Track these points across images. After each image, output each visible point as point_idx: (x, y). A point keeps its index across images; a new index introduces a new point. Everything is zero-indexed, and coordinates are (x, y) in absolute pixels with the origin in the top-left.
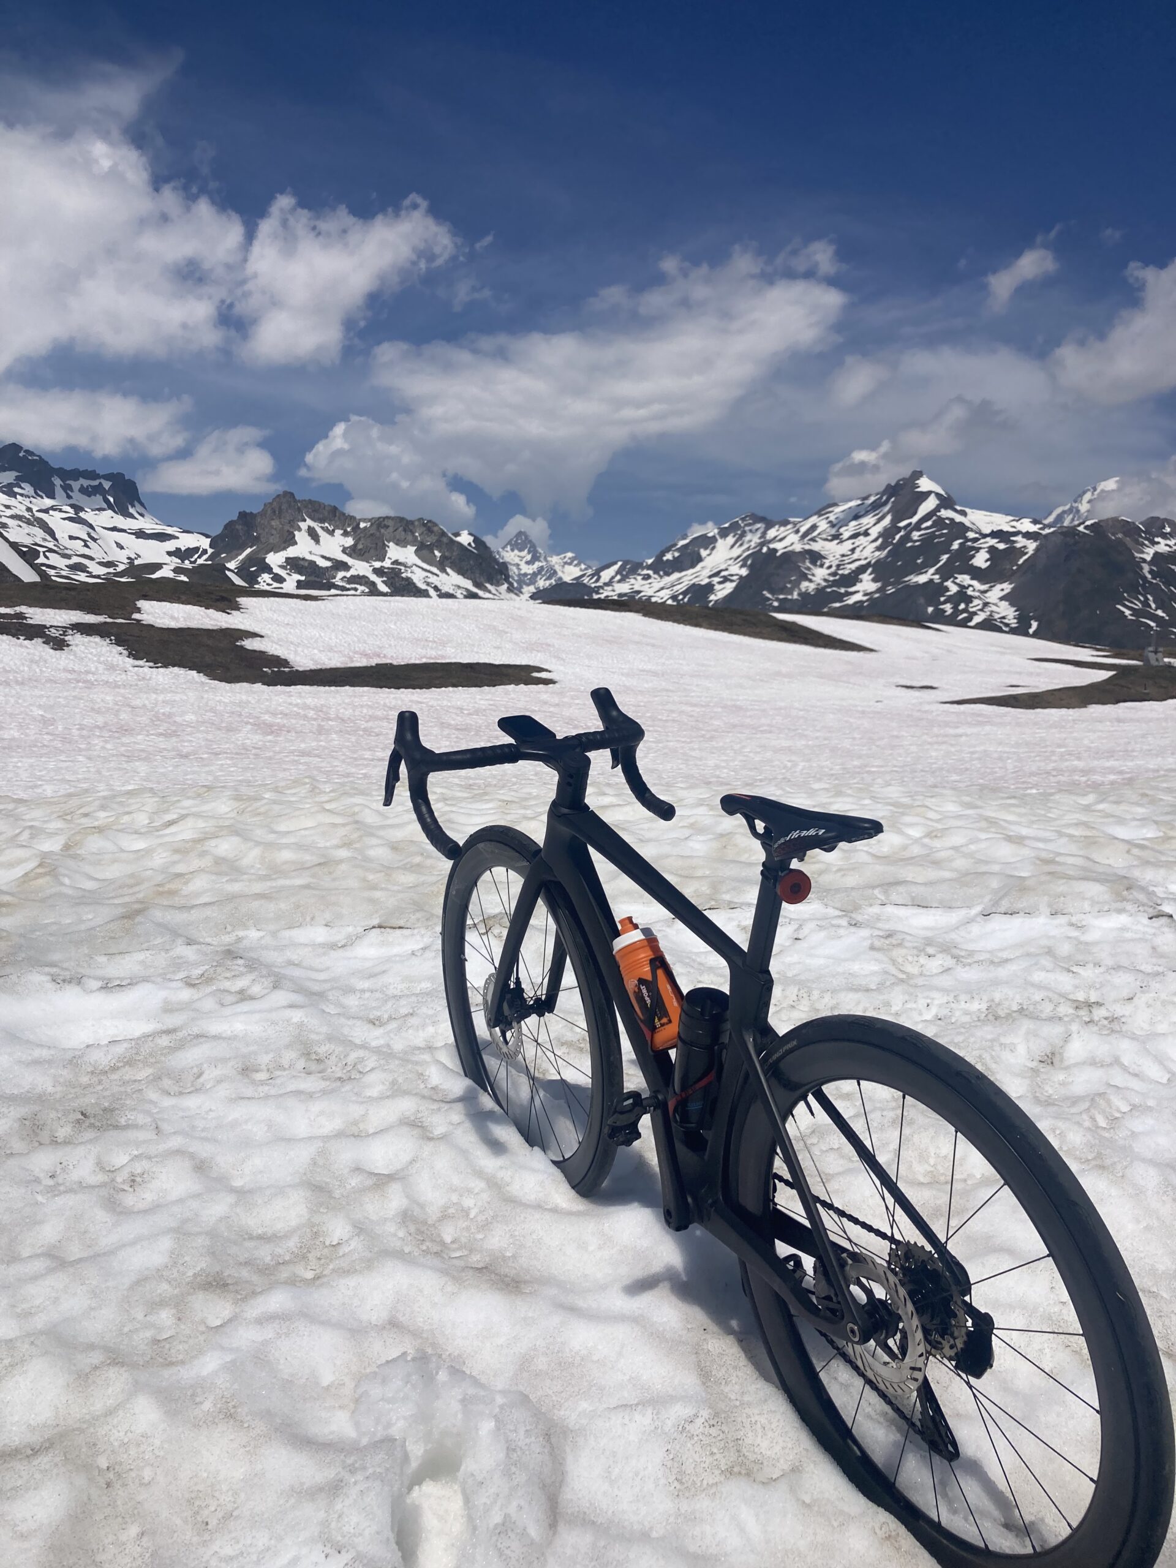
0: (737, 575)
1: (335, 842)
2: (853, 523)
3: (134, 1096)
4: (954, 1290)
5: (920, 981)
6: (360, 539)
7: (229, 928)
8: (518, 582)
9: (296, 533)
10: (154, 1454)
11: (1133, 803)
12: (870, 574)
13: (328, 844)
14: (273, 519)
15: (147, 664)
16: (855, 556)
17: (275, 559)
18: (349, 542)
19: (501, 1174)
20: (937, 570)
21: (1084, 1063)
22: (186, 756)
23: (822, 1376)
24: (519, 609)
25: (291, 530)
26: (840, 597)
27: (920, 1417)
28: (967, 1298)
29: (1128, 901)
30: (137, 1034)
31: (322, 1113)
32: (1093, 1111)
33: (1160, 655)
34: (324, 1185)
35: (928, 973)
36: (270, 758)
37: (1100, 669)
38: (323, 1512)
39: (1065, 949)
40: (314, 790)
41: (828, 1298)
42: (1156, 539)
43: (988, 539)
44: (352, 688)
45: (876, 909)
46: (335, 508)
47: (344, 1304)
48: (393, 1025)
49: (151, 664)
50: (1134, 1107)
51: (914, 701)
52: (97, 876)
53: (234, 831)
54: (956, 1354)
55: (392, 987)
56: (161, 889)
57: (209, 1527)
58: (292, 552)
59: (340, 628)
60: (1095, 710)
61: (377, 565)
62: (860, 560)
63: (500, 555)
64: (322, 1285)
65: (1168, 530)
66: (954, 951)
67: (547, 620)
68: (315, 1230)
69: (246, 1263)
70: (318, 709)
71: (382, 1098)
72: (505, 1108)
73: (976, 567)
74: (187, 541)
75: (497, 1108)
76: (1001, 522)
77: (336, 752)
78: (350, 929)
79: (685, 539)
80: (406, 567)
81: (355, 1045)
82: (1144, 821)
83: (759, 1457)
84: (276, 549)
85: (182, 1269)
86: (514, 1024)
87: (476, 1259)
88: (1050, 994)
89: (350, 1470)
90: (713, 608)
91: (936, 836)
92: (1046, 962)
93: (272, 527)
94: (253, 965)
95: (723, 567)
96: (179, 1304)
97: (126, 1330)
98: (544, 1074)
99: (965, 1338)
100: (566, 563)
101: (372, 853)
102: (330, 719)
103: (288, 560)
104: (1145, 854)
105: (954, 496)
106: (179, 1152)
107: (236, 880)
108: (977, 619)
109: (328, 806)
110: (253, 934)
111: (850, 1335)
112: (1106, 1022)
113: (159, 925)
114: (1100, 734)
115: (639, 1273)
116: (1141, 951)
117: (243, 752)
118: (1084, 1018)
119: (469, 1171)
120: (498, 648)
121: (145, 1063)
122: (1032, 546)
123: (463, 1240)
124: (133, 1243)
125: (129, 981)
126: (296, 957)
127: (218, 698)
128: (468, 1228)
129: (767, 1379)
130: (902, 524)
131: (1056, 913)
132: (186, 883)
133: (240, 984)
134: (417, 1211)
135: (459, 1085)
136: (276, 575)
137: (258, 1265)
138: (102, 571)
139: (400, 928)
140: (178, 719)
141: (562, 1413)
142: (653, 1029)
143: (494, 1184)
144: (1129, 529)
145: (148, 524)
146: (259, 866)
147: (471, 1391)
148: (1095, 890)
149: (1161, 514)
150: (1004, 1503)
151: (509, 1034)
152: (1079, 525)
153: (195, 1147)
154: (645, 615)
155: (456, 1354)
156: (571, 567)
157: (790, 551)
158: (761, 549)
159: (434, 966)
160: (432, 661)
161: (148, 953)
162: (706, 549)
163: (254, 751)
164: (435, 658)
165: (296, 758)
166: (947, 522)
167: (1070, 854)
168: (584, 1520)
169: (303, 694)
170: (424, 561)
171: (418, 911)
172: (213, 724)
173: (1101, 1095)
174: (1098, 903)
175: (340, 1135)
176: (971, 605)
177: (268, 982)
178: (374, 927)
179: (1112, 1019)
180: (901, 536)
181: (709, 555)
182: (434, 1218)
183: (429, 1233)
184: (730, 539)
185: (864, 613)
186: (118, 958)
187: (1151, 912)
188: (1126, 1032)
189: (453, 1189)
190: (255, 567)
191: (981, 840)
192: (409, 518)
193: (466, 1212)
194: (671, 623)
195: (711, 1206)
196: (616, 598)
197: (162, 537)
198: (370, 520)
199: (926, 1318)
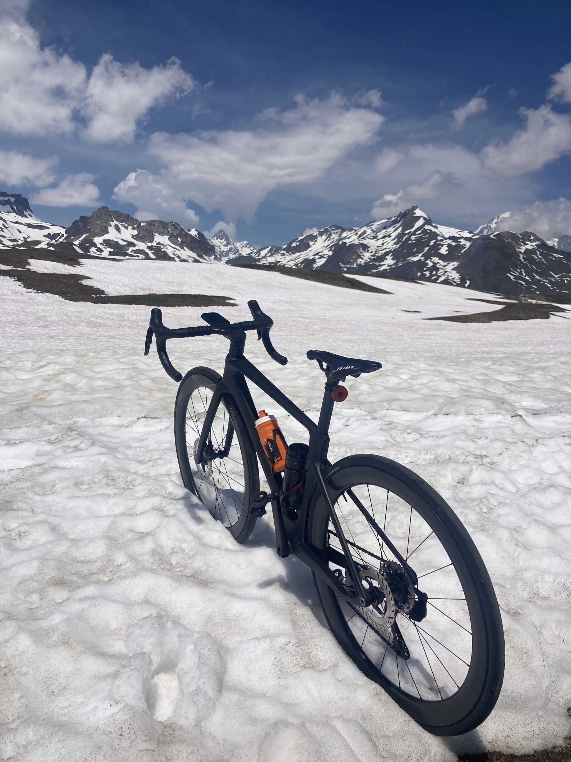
0: (327, 255)
1: (124, 377)
2: (384, 231)
3: (21, 495)
4: (410, 582)
5: (403, 445)
6: (141, 231)
7: (70, 417)
8: (220, 255)
9: (109, 227)
10: (28, 660)
11: (508, 366)
12: (391, 256)
13: (120, 378)
14: (97, 220)
15: (33, 291)
16: (384, 247)
17: (98, 240)
18: (135, 232)
19: (200, 533)
20: (423, 255)
21: (478, 483)
22: (53, 337)
23: (349, 624)
24: (220, 268)
25: (106, 226)
26: (376, 267)
27: (393, 641)
28: (416, 586)
29: (502, 409)
30: (24, 466)
31: (114, 504)
32: (481, 505)
33: (526, 298)
34: (114, 538)
35: (407, 442)
36: (95, 339)
37: (498, 304)
38: (110, 685)
39: (471, 431)
40: (115, 352)
41: (352, 587)
42: (527, 242)
43: (447, 240)
44: (136, 306)
45: (384, 412)
46: (128, 215)
47: (122, 592)
48: (151, 464)
49: (35, 291)
50: (500, 503)
51: (410, 318)
52: (5, 391)
53: (73, 370)
54: (410, 611)
55: (150, 446)
56: (37, 398)
57: (54, 694)
58: (106, 237)
59: (130, 275)
60: (495, 324)
61: (149, 244)
62: (386, 249)
63: (210, 241)
64: (112, 584)
65: (532, 238)
66: (420, 431)
67: (234, 274)
68: (109, 558)
69: (75, 573)
70: (119, 315)
71: (144, 497)
72: (204, 502)
73: (441, 254)
74: (54, 230)
75: (200, 502)
76: (454, 232)
77: (128, 337)
78: (130, 418)
79: (302, 236)
80: (163, 246)
81: (131, 472)
82: (513, 373)
83: (318, 660)
84: (99, 235)
85: (43, 576)
86: (209, 462)
87: (187, 572)
88: (464, 452)
89: (123, 667)
90: (315, 271)
91: (414, 379)
92: (463, 437)
93: (96, 224)
94: (81, 434)
95: (320, 250)
96: (42, 593)
97: (15, 604)
98: (223, 487)
99: (414, 604)
100: (243, 246)
101: (142, 383)
102: (124, 321)
103: (105, 241)
104: (513, 388)
105: (432, 219)
106: (43, 522)
107: (74, 394)
108: (441, 279)
109: (121, 360)
110: (82, 420)
111: (361, 603)
112: (489, 465)
113: (35, 414)
114: (496, 335)
115: (265, 578)
116: (507, 432)
117: (81, 336)
118: (479, 463)
119: (185, 531)
120: (209, 287)
121: (27, 480)
122: (468, 244)
123: (182, 563)
124: (20, 563)
125: (20, 441)
126: (103, 431)
127: (69, 309)
128: (184, 558)
129: (324, 626)
130: (407, 232)
131: (468, 414)
132: (49, 395)
133: (75, 443)
134: (159, 550)
135: (182, 491)
136: (99, 248)
137: (81, 575)
138: (11, 244)
139: (155, 418)
140: (49, 319)
141: (226, 642)
142: (274, 463)
143: (198, 538)
144: (514, 236)
145: (34, 221)
146: (85, 388)
147: (183, 632)
148: (486, 403)
149: (529, 230)
150: (430, 679)
151: (206, 467)
152: (491, 234)
153: (51, 520)
154: (282, 273)
155: (176, 615)
156: (246, 248)
157: (352, 244)
158: (339, 242)
159: (170, 436)
160: (176, 293)
161: (29, 428)
162: (312, 241)
163: (87, 336)
164: (178, 291)
165: (108, 339)
166: (428, 231)
167: (476, 387)
168: (235, 688)
169: (111, 308)
170: (173, 243)
171: (164, 410)
172: (66, 322)
173: (485, 498)
174: (488, 409)
175: (123, 514)
176: (438, 272)
177: (89, 442)
178: (142, 418)
179: (492, 463)
180: (406, 238)
181: (314, 244)
182: (168, 553)
183: (165, 560)
184: (324, 237)
185: (387, 275)
186: (14, 430)
187: (513, 414)
188: (498, 469)
189: (177, 540)
190: (87, 244)
191: (435, 381)
192: (165, 222)
193: (183, 551)
194: (294, 278)
195: (299, 545)
196: (268, 264)
197: (41, 227)
198: (146, 222)
199: (396, 595)
